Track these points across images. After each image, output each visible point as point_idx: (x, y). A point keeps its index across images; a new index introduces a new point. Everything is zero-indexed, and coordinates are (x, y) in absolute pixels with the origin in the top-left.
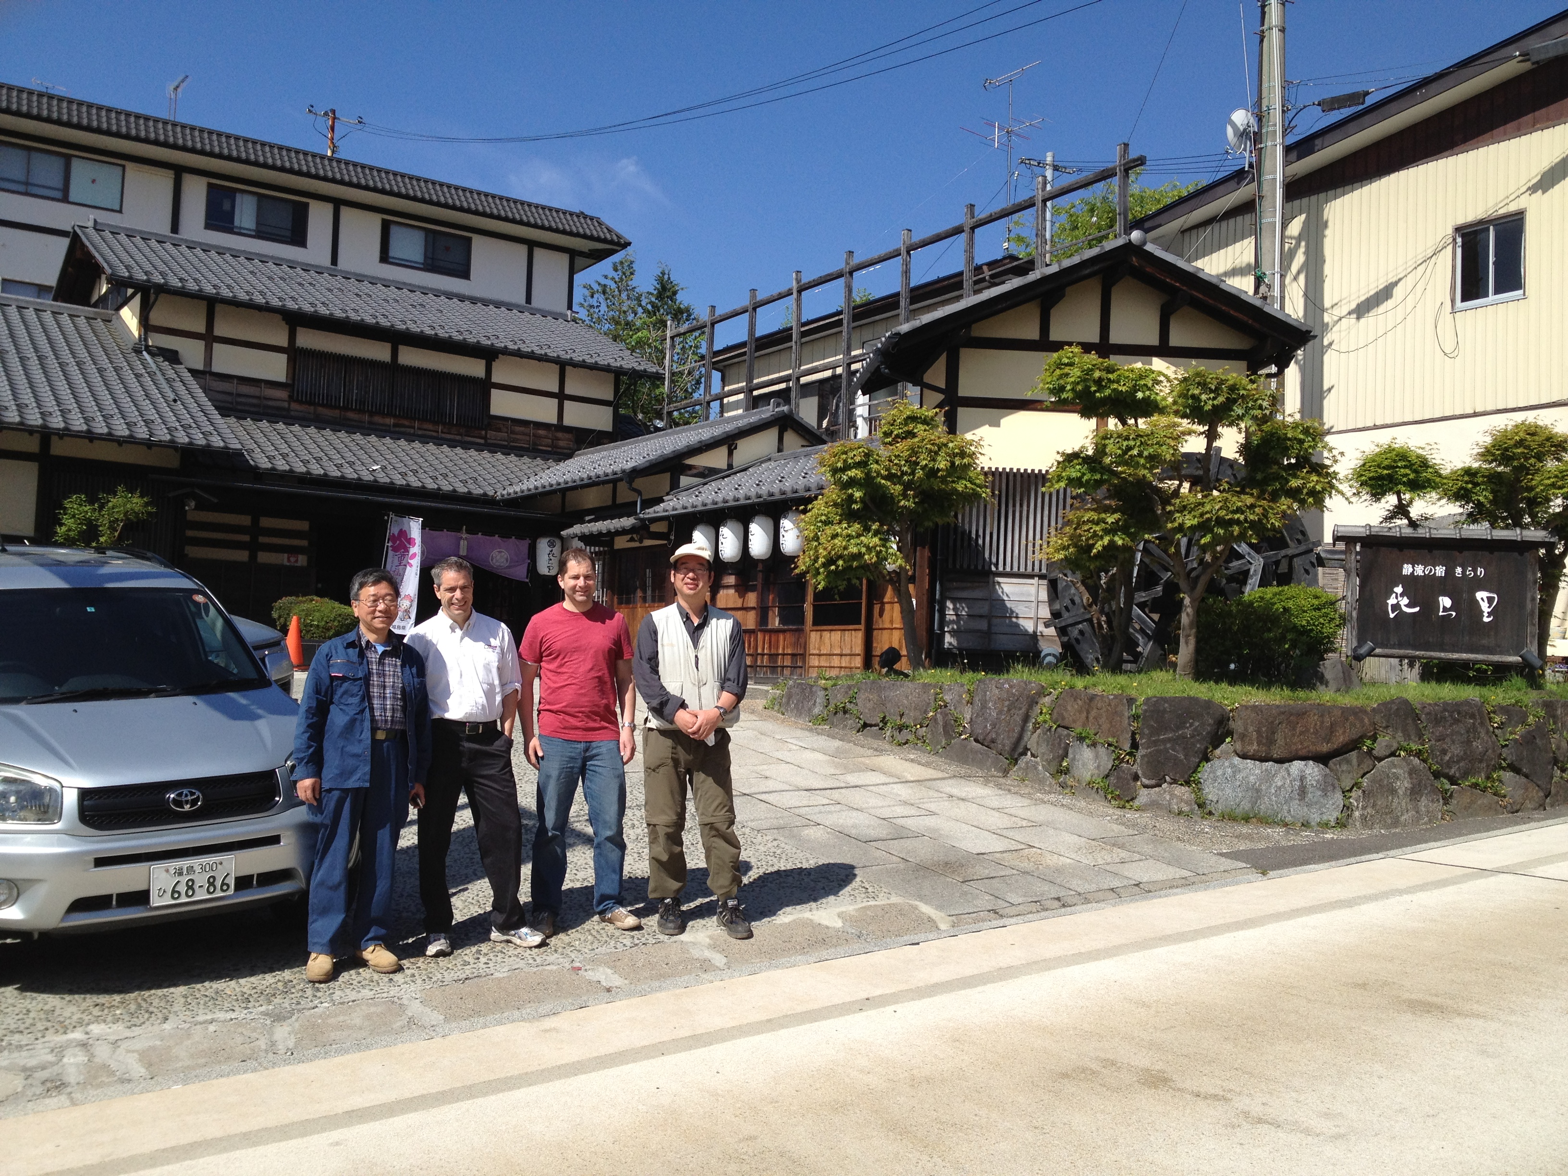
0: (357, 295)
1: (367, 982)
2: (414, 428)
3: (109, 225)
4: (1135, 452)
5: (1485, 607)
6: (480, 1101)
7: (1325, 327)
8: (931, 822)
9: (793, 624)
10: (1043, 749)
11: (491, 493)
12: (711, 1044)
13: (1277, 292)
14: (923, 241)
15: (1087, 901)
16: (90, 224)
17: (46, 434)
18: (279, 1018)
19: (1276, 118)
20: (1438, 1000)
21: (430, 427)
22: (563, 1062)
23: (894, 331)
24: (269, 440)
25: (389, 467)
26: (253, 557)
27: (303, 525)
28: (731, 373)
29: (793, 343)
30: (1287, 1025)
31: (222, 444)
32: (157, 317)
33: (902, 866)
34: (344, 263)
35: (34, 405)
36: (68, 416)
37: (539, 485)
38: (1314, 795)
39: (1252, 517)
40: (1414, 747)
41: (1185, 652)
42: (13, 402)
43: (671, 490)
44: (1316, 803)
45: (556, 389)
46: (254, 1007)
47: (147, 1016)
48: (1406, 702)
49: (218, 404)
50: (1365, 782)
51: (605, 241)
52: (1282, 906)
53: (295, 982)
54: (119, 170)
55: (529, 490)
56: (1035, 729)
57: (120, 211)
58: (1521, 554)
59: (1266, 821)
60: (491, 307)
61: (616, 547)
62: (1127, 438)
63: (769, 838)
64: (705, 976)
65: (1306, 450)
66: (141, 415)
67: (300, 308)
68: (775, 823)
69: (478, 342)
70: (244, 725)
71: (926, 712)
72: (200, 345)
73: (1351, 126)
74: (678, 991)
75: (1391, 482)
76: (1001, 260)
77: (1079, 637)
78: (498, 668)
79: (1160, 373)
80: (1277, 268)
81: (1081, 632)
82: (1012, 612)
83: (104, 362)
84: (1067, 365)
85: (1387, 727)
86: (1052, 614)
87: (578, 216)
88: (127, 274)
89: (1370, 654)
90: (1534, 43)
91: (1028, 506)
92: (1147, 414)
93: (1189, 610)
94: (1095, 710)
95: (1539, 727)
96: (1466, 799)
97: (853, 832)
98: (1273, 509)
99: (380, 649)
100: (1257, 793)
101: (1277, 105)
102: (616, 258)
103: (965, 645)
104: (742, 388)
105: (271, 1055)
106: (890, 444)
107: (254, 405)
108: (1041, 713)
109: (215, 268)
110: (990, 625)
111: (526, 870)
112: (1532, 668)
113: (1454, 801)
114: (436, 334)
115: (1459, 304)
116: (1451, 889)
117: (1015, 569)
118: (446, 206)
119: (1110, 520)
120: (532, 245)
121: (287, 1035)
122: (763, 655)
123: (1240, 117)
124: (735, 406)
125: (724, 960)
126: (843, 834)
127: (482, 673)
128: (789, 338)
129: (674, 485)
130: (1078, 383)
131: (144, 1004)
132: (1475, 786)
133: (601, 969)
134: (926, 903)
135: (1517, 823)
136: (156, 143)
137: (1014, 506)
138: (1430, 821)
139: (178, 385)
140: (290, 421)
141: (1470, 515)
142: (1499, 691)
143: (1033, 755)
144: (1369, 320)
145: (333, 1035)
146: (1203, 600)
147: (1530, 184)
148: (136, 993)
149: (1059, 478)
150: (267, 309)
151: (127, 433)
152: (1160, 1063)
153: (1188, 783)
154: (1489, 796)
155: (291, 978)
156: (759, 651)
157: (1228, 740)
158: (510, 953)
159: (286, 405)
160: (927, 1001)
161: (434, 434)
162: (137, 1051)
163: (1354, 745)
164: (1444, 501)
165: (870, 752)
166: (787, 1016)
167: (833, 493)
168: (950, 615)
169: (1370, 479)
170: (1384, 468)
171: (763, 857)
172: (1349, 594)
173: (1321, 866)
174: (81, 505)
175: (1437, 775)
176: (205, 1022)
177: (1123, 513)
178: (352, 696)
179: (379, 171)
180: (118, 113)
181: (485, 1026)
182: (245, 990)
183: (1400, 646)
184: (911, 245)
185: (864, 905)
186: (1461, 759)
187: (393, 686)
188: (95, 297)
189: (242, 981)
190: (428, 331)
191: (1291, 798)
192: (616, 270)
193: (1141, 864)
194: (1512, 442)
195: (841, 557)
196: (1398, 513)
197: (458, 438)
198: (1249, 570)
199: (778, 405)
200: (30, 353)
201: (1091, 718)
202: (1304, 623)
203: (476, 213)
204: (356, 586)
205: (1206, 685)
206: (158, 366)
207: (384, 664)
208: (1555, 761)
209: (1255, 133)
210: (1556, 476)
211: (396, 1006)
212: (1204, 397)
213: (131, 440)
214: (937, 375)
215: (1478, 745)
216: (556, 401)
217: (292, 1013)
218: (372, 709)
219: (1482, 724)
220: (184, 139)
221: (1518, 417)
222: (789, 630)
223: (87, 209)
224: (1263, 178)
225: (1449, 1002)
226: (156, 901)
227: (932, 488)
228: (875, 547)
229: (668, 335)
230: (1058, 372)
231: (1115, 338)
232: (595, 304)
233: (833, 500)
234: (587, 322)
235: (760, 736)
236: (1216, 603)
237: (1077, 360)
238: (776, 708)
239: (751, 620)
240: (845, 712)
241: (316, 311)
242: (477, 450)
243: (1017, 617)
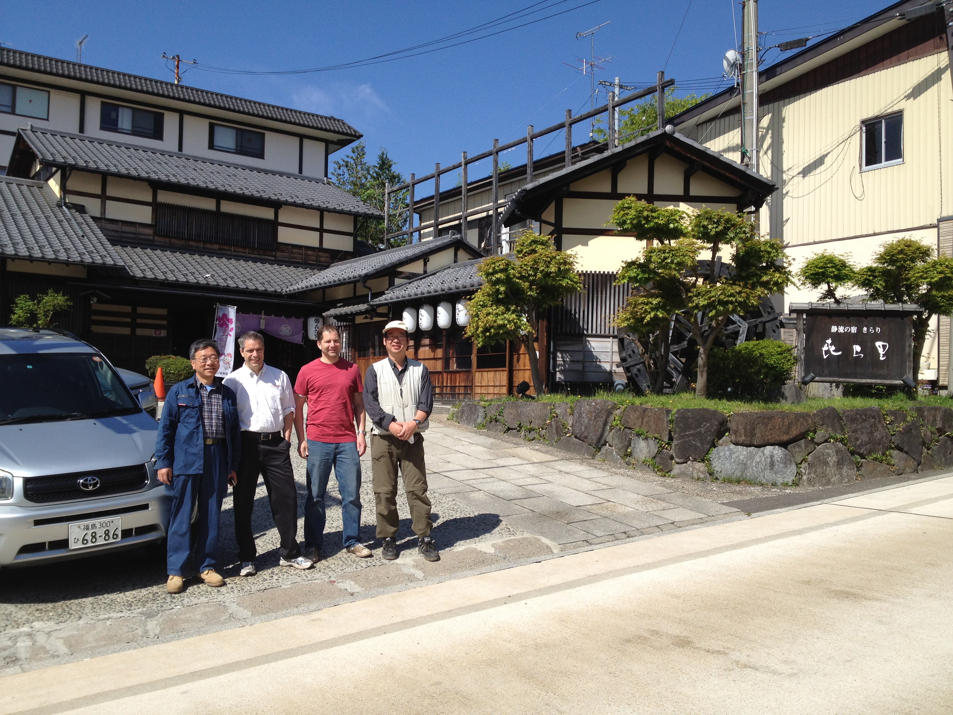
0: (194, 169)
1: (204, 593)
2: (231, 251)
3: (40, 128)
4: (669, 260)
5: (881, 351)
6: (273, 664)
7: (784, 183)
8: (548, 487)
9: (465, 368)
10: (616, 441)
11: (279, 290)
12: (414, 626)
13: (754, 162)
14: (540, 133)
15: (642, 534)
16: (29, 128)
17: (3, 258)
18: (150, 615)
19: (753, 55)
20: (851, 590)
21: (241, 250)
22: (324, 639)
23: (523, 188)
24: (142, 260)
25: (216, 275)
26: (133, 332)
27: (163, 312)
28: (426, 214)
29: (463, 196)
30: (762, 607)
31: (112, 263)
32: (71, 185)
33: (531, 514)
34: (186, 150)
36: (17, 247)
37: (309, 285)
38: (779, 466)
39: (740, 299)
40: (839, 436)
41: (701, 381)
43: (390, 287)
44: (780, 471)
45: (318, 226)
46: (135, 609)
47: (68, 616)
48: (833, 409)
49: (110, 238)
50: (810, 458)
51: (347, 134)
52: (759, 535)
53: (160, 593)
54: (46, 95)
55: (303, 288)
56: (611, 430)
57: (47, 120)
58: (902, 319)
59: (750, 482)
60: (277, 175)
61: (357, 322)
62: (664, 252)
63: (451, 499)
64: (411, 584)
65: (772, 258)
66: (62, 245)
67: (159, 178)
68: (454, 490)
69: (269, 197)
70: (124, 436)
71: (545, 420)
72: (98, 202)
73: (799, 60)
74: (394, 594)
75: (823, 276)
76: (588, 144)
77: (638, 373)
78: (281, 399)
79: (684, 212)
80: (754, 147)
81: (639, 370)
82: (597, 358)
83: (39, 213)
84: (627, 208)
85: (822, 425)
86: (621, 359)
87: (330, 119)
88: (52, 159)
89: (812, 380)
90: (908, 8)
91: (606, 294)
92: (676, 237)
93: (703, 356)
94: (647, 418)
95: (913, 423)
96: (870, 467)
97: (501, 495)
98: (752, 294)
99: (209, 389)
100: (744, 466)
101: (753, 47)
102: (354, 144)
103: (568, 379)
104: (432, 224)
105: (145, 638)
106: (522, 258)
107: (132, 238)
108: (615, 420)
109: (106, 154)
110: (583, 367)
111: (301, 522)
112: (910, 387)
113: (863, 469)
114: (243, 193)
115: (864, 167)
116: (861, 522)
117: (599, 332)
118: (248, 114)
119: (655, 302)
120: (302, 137)
121: (155, 626)
122: (447, 387)
123: (731, 55)
124: (428, 235)
125: (423, 575)
126: (495, 496)
127: (270, 402)
128: (460, 193)
129: (391, 284)
130: (634, 219)
131: (66, 609)
132: (876, 459)
133: (348, 582)
134: (545, 537)
135: (901, 482)
136: (69, 77)
137: (597, 294)
138: (849, 481)
139: (84, 226)
140: (155, 248)
141: (872, 295)
142: (890, 401)
143: (610, 445)
144: (811, 178)
145: (183, 626)
146: (711, 349)
147: (906, 94)
148: (62, 603)
149: (624, 277)
150: (138, 179)
151: (54, 256)
152: (686, 632)
153: (703, 461)
154: (884, 465)
155: (157, 591)
156: (445, 384)
157: (727, 434)
158: (292, 573)
159: (151, 238)
161: (243, 254)
162: (62, 638)
163: (802, 436)
164: (856, 287)
165: (511, 445)
166: (460, 608)
167: (487, 288)
168: (559, 360)
169: (812, 274)
170: (820, 268)
171: (446, 511)
172: (799, 344)
173: (783, 509)
174: (26, 301)
175: (853, 453)
176: (104, 619)
177: (662, 298)
178: (192, 417)
179: (207, 93)
181: (276, 618)
182: (129, 599)
183: (830, 375)
184: (533, 135)
185: (507, 539)
186: (867, 443)
187: (217, 412)
188: (33, 173)
189: (127, 593)
190: (239, 191)
191: (765, 469)
192: (354, 152)
193: (675, 510)
194: (896, 251)
195: (492, 327)
196: (828, 295)
197: (259, 257)
198: (739, 331)
199: (454, 234)
201: (644, 422)
202: (772, 362)
203: (267, 118)
204: (193, 350)
205: (713, 401)
206: (72, 215)
207: (211, 398)
208: (924, 443)
209: (740, 65)
210: (923, 272)
211: (222, 607)
212: (710, 227)
213: (56, 261)
214: (549, 215)
215: (877, 435)
216: (318, 233)
217: (158, 612)
218: (204, 426)
219: (880, 422)
220: (86, 75)
221: (900, 236)
222: (463, 371)
223: (27, 118)
224: (745, 92)
225: (860, 591)
226: (73, 546)
227: (547, 284)
228: (513, 320)
229: (386, 192)
230: (622, 212)
231: (657, 191)
232: (342, 173)
233: (487, 292)
234: (337, 184)
235: (444, 437)
236: (719, 351)
237: (633, 205)
238: (455, 419)
239: (439, 366)
240: (496, 421)
241: (169, 180)
242: (270, 264)
243: (600, 362)
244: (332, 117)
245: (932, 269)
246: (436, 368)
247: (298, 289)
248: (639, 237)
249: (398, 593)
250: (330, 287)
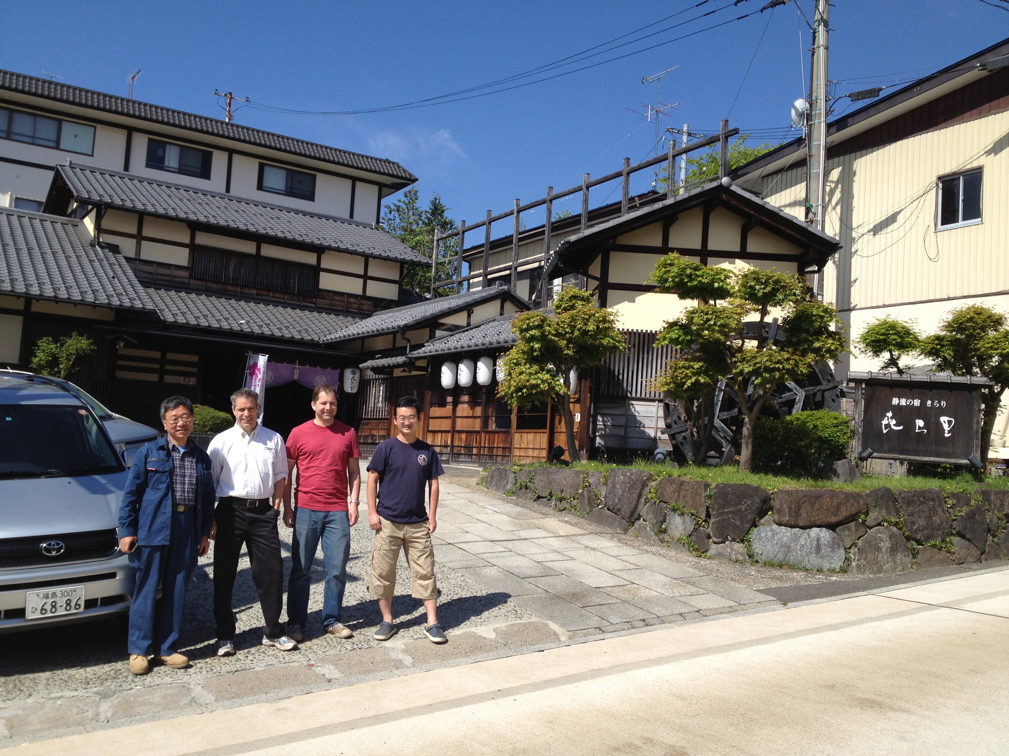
0: (236, 211)
1: (169, 672)
2: (269, 296)
3: (78, 164)
4: (712, 322)
5: (946, 427)
7: (852, 241)
8: (569, 565)
9: (504, 428)
10: (650, 516)
11: (317, 339)
12: (386, 722)
13: (819, 218)
14: (597, 181)
15: (663, 622)
16: (68, 164)
17: (28, 298)
18: (105, 696)
19: (821, 105)
20: (878, 698)
21: (280, 296)
22: (284, 733)
23: (566, 240)
24: (174, 303)
25: (252, 322)
26: (161, 378)
27: (195, 358)
28: (475, 263)
29: (513, 245)
30: (774, 715)
31: (141, 306)
32: (106, 224)
33: (544, 595)
34: (234, 191)
35: (22, 279)
36: (43, 287)
37: (346, 335)
38: (826, 550)
39: (787, 366)
40: (893, 520)
41: (746, 453)
42: (8, 278)
43: (430, 339)
44: (827, 556)
45: (362, 273)
46: (91, 688)
47: (18, 692)
48: (888, 490)
49: (141, 279)
50: (860, 543)
51: (401, 178)
52: (791, 628)
53: (123, 670)
54: (92, 129)
55: (340, 337)
56: (646, 503)
57: (92, 156)
58: (970, 393)
59: (793, 567)
60: (323, 219)
61: (395, 375)
62: (707, 314)
63: (460, 574)
64: (395, 672)
65: (825, 322)
66: (91, 286)
67: (198, 219)
68: (465, 564)
69: (312, 242)
70: (100, 497)
71: (577, 490)
72: (133, 242)
73: (872, 110)
74: (375, 683)
75: (885, 343)
76: (647, 194)
77: (683, 441)
78: (273, 463)
79: (730, 271)
80: (820, 202)
81: (684, 438)
82: (641, 423)
83: (70, 252)
84: (669, 264)
85: (875, 507)
86: (666, 425)
87: (385, 162)
88: (87, 196)
89: (870, 456)
90: (990, 58)
91: (653, 355)
92: (723, 297)
93: (748, 426)
94: (684, 491)
95: (978, 507)
96: (928, 555)
97: (516, 571)
98: (802, 361)
99: (182, 451)
100: (788, 549)
101: (822, 97)
102: (406, 189)
103: (606, 445)
104: (481, 273)
105: (94, 722)
106: (559, 314)
107: (166, 281)
108: (650, 492)
109: (145, 192)
110: (626, 432)
112: (977, 468)
113: (920, 556)
114: (285, 237)
115: (940, 227)
116: (906, 618)
117: (643, 395)
118: (300, 154)
119: (696, 366)
120: (354, 180)
121: (108, 708)
122: (484, 447)
123: (800, 104)
124: (477, 285)
125: (411, 661)
126: (509, 572)
127: (261, 465)
128: (511, 242)
129: (432, 336)
130: (676, 277)
131: (19, 684)
132: (934, 546)
133: (327, 666)
134: (554, 622)
135: (961, 572)
136: (116, 112)
137: (643, 354)
138: (903, 569)
139: (117, 267)
140: (190, 291)
141: (939, 366)
142: (954, 482)
143: (644, 520)
144: (882, 236)
145: (138, 709)
146: (758, 419)
147: (987, 149)
148: (16, 676)
149: (665, 339)
150: (176, 219)
151: (80, 298)
152: (683, 741)
153: (742, 541)
154: (943, 554)
155: (120, 668)
156: (482, 445)
157: (770, 513)
158: (269, 654)
159: (187, 281)
160: (538, 693)
161: (282, 300)
162: (5, 718)
163: (853, 518)
164: (922, 356)
165: (539, 516)
167: (521, 345)
168: (600, 425)
169: (872, 341)
170: (881, 335)
171: (452, 588)
172: (857, 417)
173: (824, 600)
174: (49, 344)
175: (908, 539)
176: (56, 698)
177: (705, 362)
178: (162, 483)
179: (258, 132)
180: (93, 93)
181: (241, 705)
182: (88, 675)
183: (890, 452)
184: (589, 184)
185: (512, 623)
186: (924, 528)
187: (190, 476)
188: (70, 210)
189: (88, 669)
190: (280, 235)
191: (810, 553)
192: (406, 196)
193: (704, 596)
194: (964, 319)
195: (525, 387)
196: (890, 364)
197: (298, 303)
198: (795, 399)
199: (501, 285)
200: (23, 246)
201: (681, 497)
202: (827, 435)
203: (319, 159)
205: (758, 476)
206: (105, 255)
208: (989, 530)
209: (808, 114)
210: (993, 342)
211: (186, 688)
212: (757, 287)
213: (82, 303)
214: (595, 269)
215: (936, 519)
216: (362, 280)
217: (114, 693)
218: (173, 492)
219: (940, 505)
220: (134, 110)
221: (970, 302)
222: (502, 432)
223: (66, 153)
224: (812, 144)
225: (887, 700)
226: (30, 615)
227: (586, 342)
228: (546, 380)
229: (435, 239)
230: (663, 270)
231: (712, 246)
232: (393, 218)
233: (522, 350)
234: (387, 230)
235: (469, 503)
236: (769, 421)
237: (676, 261)
238: (484, 484)
239: (477, 425)
240: (527, 488)
241: (208, 221)
242: (309, 311)
243: (644, 427)
244: (387, 160)
245: (1003, 339)
246: (473, 427)
247: (336, 338)
248: (683, 296)
249: (379, 682)
250: (368, 337)
